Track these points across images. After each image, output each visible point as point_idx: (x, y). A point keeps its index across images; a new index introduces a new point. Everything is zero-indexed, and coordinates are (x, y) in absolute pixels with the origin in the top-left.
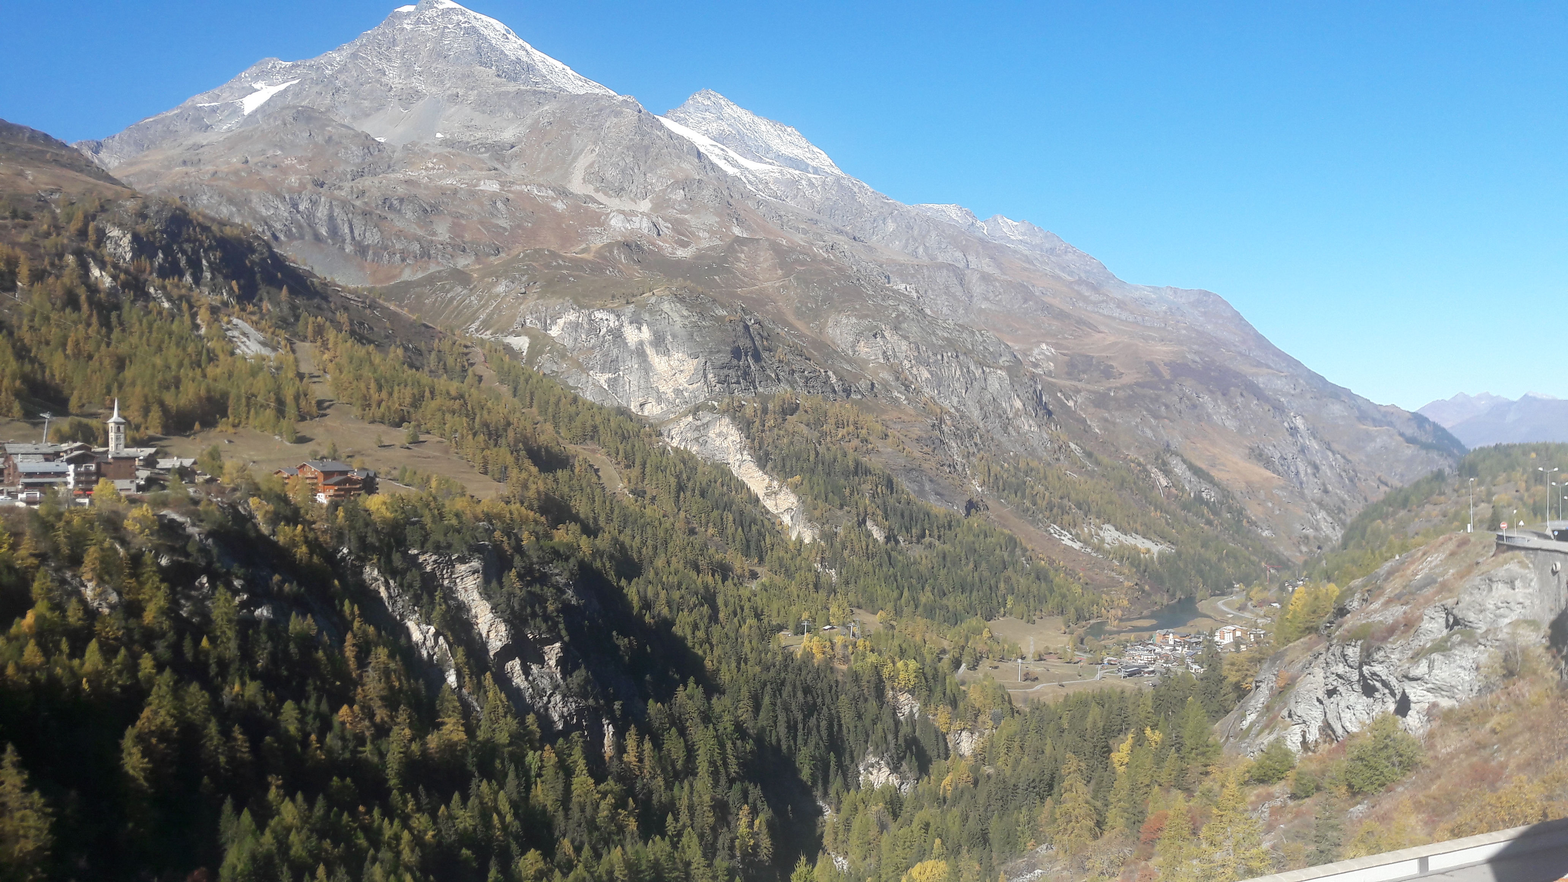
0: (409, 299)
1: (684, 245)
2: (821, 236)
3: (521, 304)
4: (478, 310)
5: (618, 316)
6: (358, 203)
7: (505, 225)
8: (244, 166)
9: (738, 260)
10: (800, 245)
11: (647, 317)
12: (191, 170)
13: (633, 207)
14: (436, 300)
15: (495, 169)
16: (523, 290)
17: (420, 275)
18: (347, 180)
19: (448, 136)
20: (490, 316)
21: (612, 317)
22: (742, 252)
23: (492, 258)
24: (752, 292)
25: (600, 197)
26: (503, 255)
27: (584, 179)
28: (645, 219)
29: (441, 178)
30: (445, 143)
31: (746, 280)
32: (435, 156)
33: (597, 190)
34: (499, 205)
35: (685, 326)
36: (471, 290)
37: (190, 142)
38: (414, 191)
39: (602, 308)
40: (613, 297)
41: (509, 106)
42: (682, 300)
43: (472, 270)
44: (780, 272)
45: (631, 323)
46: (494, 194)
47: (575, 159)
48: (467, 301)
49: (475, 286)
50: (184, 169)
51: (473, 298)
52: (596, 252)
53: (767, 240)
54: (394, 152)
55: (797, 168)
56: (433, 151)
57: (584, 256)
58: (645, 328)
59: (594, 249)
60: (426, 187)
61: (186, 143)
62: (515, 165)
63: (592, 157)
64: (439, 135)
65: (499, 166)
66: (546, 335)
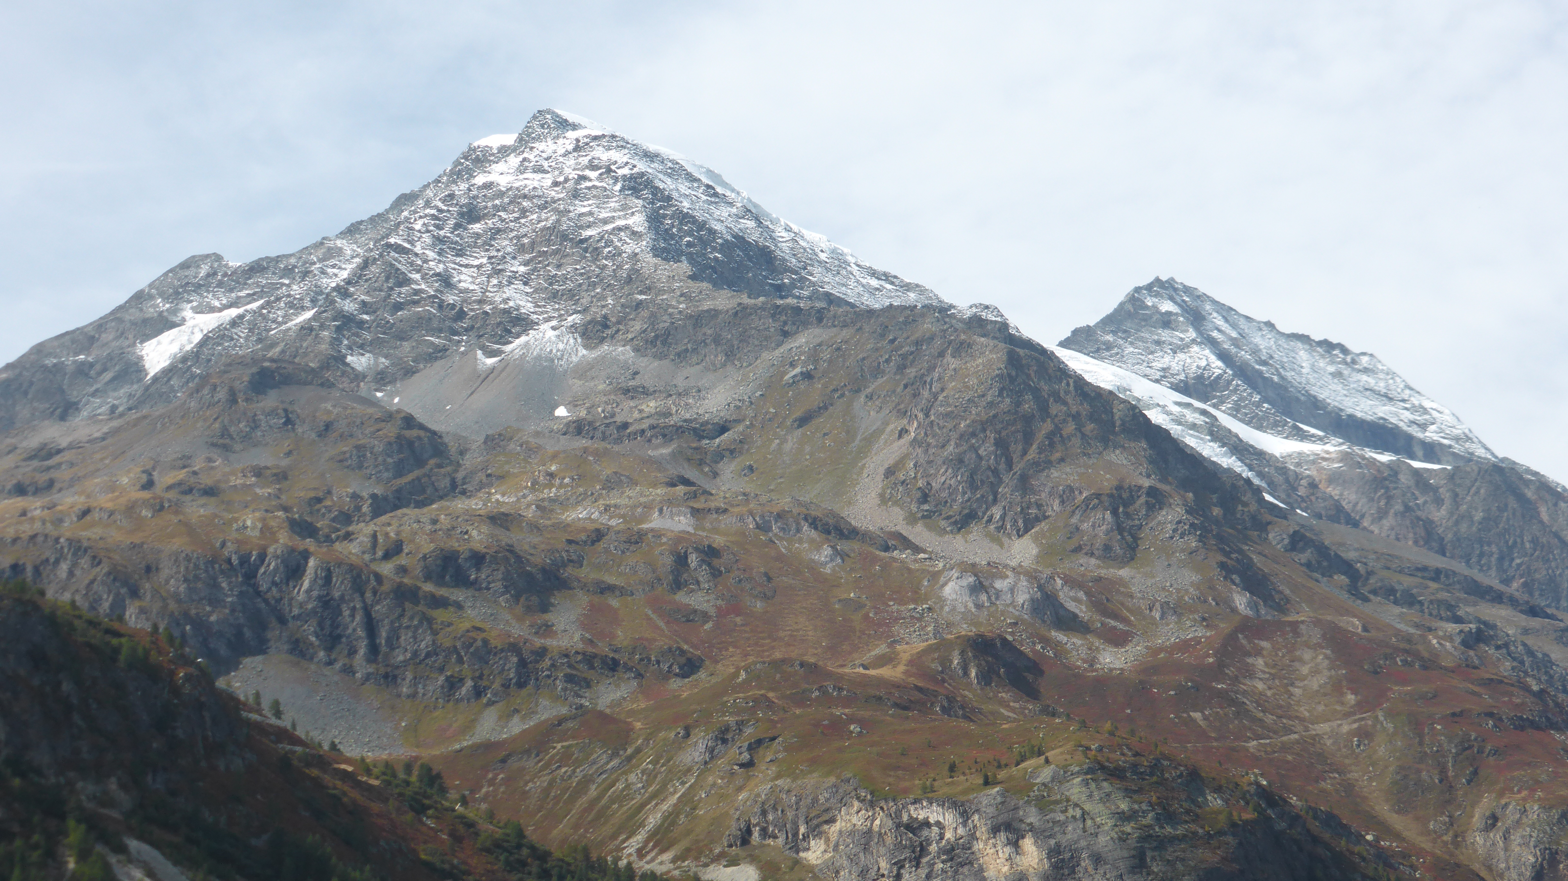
0: (491, 782)
1: (1119, 639)
2: (1450, 607)
3: (740, 789)
4: (643, 806)
5: (965, 816)
6: (387, 569)
7: (705, 607)
8: (146, 495)
9: (1250, 673)
10: (1398, 633)
11: (1032, 817)
12: (35, 505)
13: (995, 554)
14: (551, 783)
15: (686, 482)
16: (746, 757)
17: (516, 727)
18: (362, 519)
19: (583, 413)
20: (670, 819)
21: (948, 818)
22: (1258, 652)
23: (675, 684)
24: (1284, 748)
25: (919, 534)
26: (702, 675)
27: (882, 496)
28: (1024, 583)
29: (564, 504)
30: (578, 428)
31: (1269, 719)
32: (554, 457)
33: (912, 519)
34: (693, 559)
35: (1123, 839)
36: (629, 759)
37: (33, 441)
38: (506, 537)
39: (928, 795)
40: (952, 768)
41: (717, 341)
42: (1115, 774)
43: (631, 713)
44: (1351, 698)
45: (995, 830)
46: (680, 538)
47: (864, 450)
48: (620, 786)
49: (638, 751)
50: (20, 502)
51: (632, 778)
52: (911, 663)
53: (1317, 622)
54: (462, 453)
55: (1384, 447)
56: (551, 447)
57: (885, 672)
58: (1028, 844)
59: (905, 657)
60: (535, 527)
61: (25, 444)
62: (728, 469)
63: (899, 447)
64: (561, 412)
65: (691, 474)
66: (797, 862)
